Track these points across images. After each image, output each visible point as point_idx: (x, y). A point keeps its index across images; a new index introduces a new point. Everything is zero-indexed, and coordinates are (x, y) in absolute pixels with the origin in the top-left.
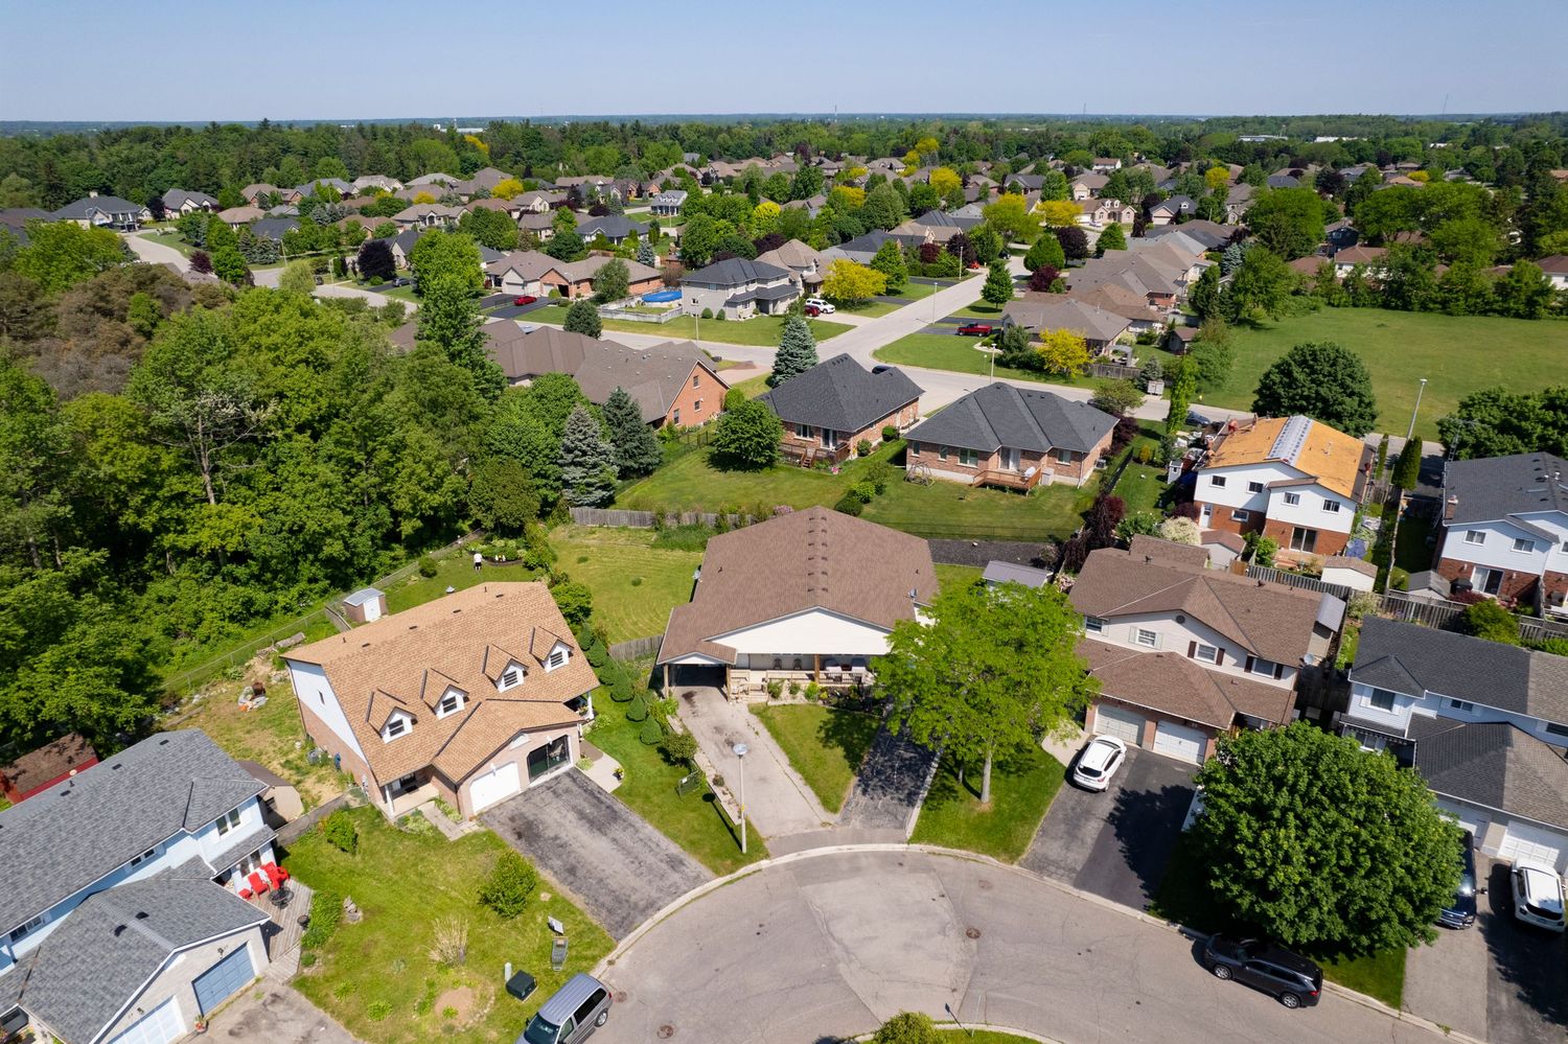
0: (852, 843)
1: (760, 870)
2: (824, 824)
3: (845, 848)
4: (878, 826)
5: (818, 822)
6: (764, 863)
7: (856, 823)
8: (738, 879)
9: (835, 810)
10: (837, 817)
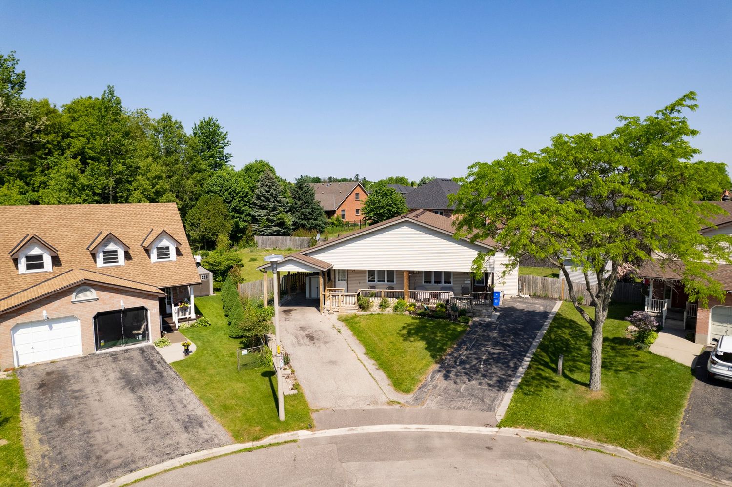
0: (425, 423)
1: (295, 441)
2: (391, 403)
3: (413, 428)
4: (459, 408)
5: (385, 400)
6: (303, 434)
7: (432, 403)
8: (262, 447)
9: (407, 391)
10: (409, 397)
